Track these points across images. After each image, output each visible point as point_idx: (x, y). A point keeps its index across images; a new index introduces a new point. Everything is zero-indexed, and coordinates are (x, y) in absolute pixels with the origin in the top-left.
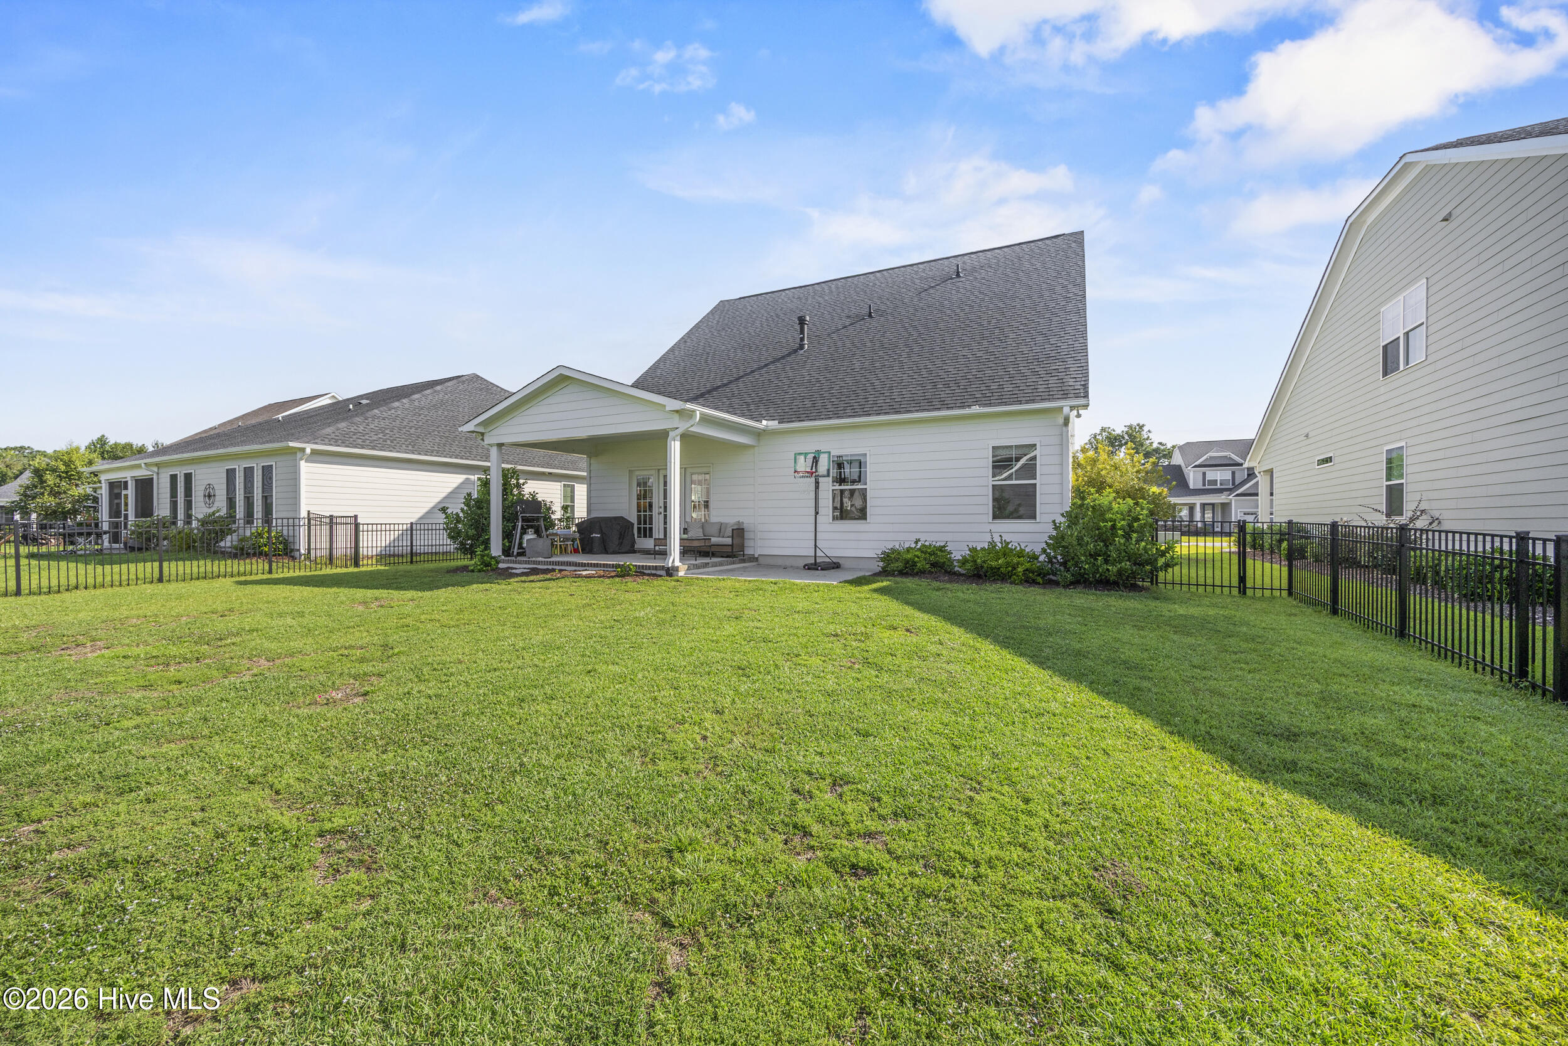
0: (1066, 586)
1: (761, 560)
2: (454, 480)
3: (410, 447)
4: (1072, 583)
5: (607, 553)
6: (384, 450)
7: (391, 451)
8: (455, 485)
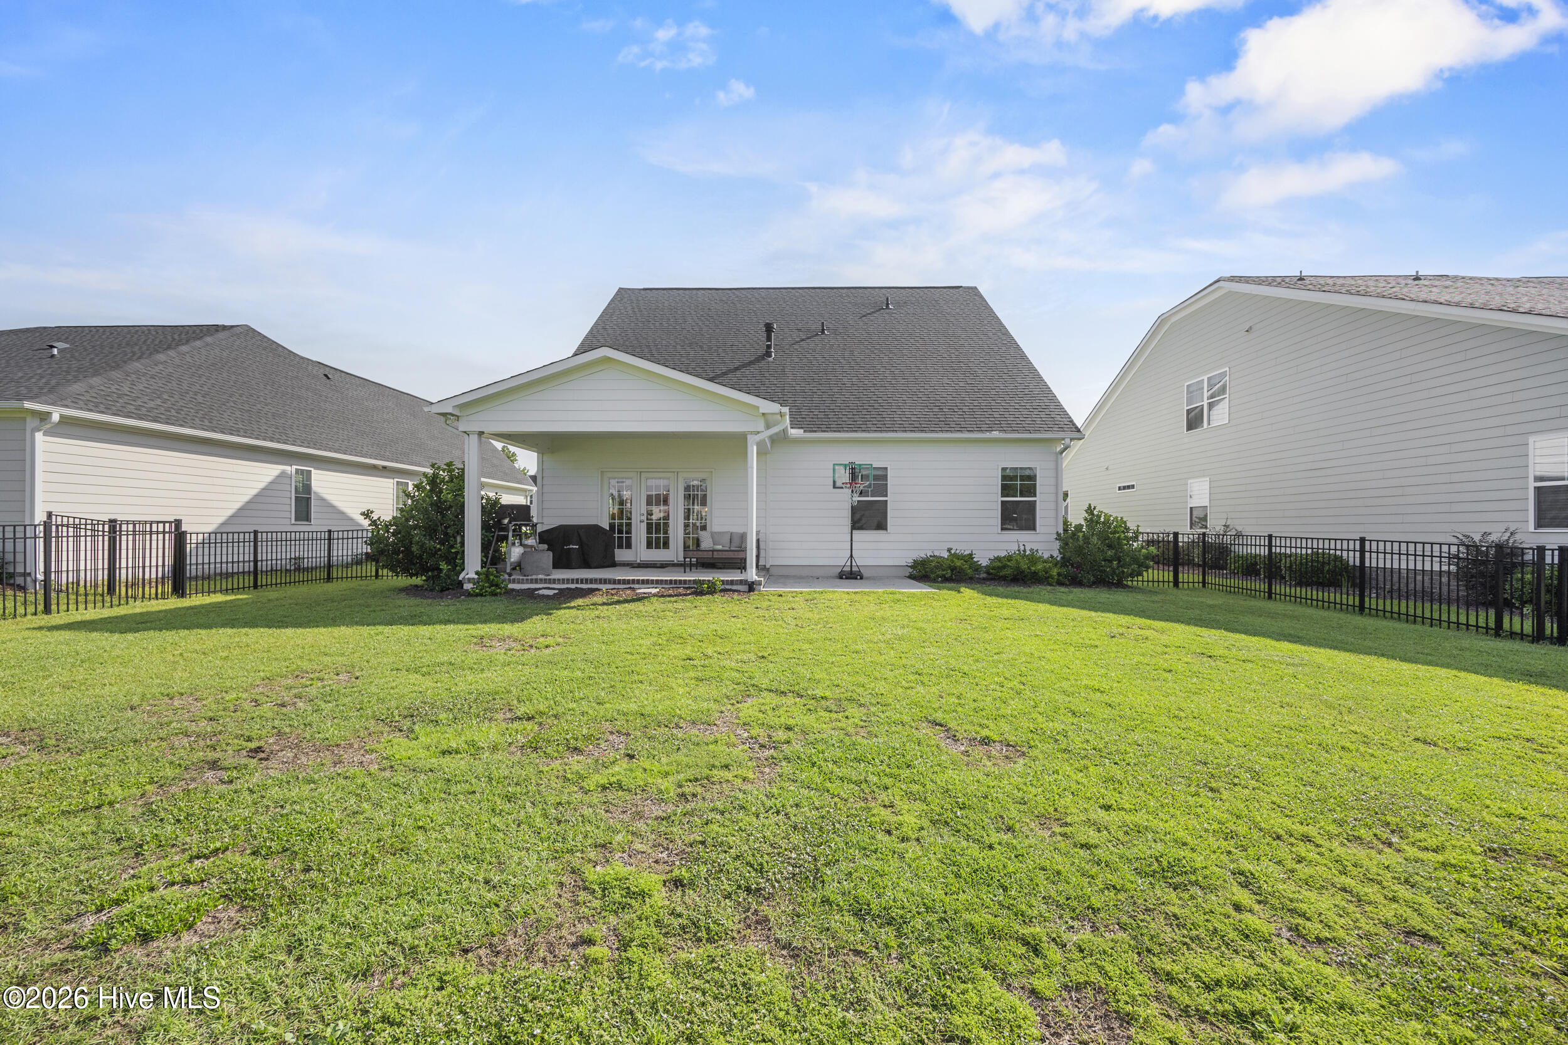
0: (1090, 586)
1: (772, 571)
2: (265, 473)
3: (207, 423)
4: (1094, 583)
5: (590, 567)
6: (173, 424)
7: (181, 426)
8: (269, 479)
